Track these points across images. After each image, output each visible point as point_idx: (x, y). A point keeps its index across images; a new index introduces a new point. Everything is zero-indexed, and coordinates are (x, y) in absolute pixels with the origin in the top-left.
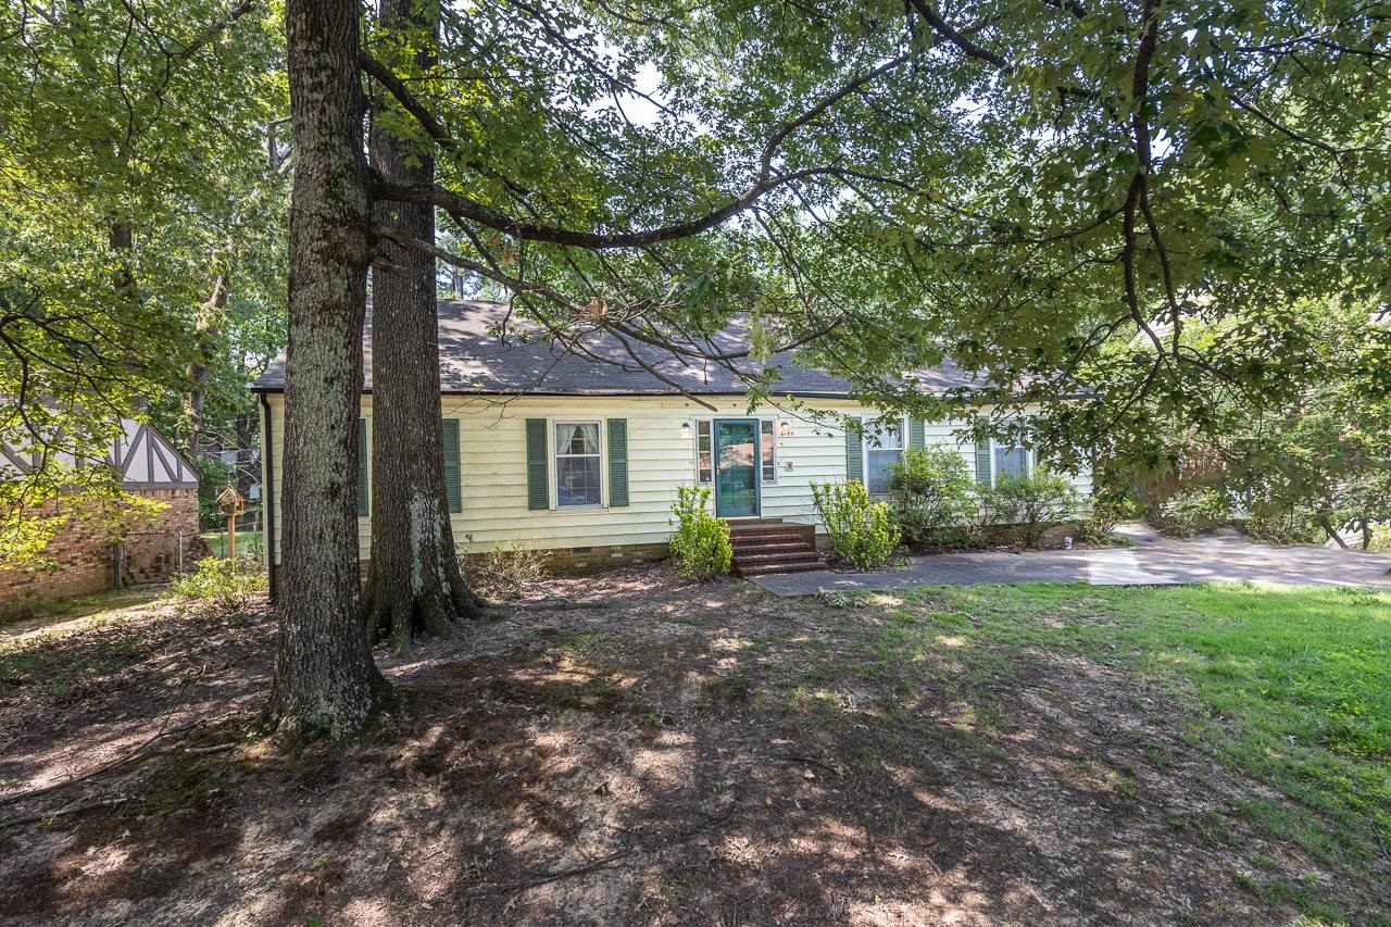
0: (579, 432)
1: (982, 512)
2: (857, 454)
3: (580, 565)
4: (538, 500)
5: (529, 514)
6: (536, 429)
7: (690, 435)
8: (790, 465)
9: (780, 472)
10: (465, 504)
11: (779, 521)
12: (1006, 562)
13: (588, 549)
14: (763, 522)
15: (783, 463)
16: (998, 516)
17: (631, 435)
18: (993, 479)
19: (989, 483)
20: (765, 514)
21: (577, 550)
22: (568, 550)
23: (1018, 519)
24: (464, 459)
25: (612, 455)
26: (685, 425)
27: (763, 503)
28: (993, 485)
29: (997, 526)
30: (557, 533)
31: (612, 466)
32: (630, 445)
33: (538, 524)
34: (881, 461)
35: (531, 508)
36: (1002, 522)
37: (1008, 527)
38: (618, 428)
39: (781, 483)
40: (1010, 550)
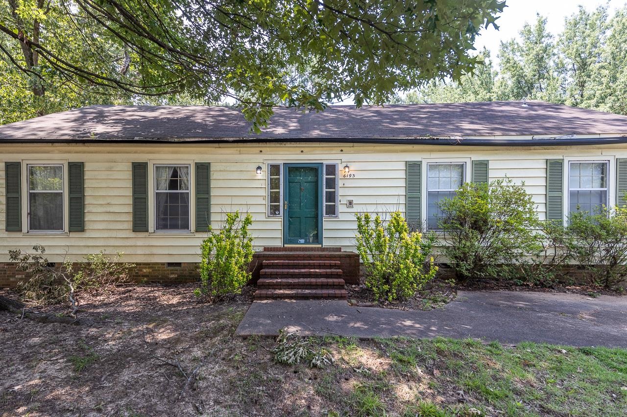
0: (175, 174)
1: (550, 252)
2: (415, 194)
3: (172, 276)
4: (139, 224)
5: (133, 235)
6: (139, 170)
7: (263, 175)
8: (351, 203)
9: (341, 208)
10: (88, 226)
11: (339, 249)
12: (576, 306)
13: (179, 264)
14: (323, 249)
15: (344, 201)
16: (570, 256)
17: (214, 175)
18: (565, 219)
19: (561, 223)
20: (326, 243)
21: (170, 264)
22: (163, 264)
23: (595, 260)
24: (87, 193)
25: (198, 192)
26: (259, 168)
27: (325, 234)
28: (565, 225)
29: (568, 266)
30: (155, 251)
31: (198, 200)
32: (213, 184)
33: (139, 243)
34: (440, 201)
35: (135, 230)
36: (573, 262)
37: (580, 267)
38: (203, 170)
39: (341, 217)
40: (583, 292)
